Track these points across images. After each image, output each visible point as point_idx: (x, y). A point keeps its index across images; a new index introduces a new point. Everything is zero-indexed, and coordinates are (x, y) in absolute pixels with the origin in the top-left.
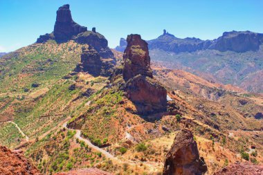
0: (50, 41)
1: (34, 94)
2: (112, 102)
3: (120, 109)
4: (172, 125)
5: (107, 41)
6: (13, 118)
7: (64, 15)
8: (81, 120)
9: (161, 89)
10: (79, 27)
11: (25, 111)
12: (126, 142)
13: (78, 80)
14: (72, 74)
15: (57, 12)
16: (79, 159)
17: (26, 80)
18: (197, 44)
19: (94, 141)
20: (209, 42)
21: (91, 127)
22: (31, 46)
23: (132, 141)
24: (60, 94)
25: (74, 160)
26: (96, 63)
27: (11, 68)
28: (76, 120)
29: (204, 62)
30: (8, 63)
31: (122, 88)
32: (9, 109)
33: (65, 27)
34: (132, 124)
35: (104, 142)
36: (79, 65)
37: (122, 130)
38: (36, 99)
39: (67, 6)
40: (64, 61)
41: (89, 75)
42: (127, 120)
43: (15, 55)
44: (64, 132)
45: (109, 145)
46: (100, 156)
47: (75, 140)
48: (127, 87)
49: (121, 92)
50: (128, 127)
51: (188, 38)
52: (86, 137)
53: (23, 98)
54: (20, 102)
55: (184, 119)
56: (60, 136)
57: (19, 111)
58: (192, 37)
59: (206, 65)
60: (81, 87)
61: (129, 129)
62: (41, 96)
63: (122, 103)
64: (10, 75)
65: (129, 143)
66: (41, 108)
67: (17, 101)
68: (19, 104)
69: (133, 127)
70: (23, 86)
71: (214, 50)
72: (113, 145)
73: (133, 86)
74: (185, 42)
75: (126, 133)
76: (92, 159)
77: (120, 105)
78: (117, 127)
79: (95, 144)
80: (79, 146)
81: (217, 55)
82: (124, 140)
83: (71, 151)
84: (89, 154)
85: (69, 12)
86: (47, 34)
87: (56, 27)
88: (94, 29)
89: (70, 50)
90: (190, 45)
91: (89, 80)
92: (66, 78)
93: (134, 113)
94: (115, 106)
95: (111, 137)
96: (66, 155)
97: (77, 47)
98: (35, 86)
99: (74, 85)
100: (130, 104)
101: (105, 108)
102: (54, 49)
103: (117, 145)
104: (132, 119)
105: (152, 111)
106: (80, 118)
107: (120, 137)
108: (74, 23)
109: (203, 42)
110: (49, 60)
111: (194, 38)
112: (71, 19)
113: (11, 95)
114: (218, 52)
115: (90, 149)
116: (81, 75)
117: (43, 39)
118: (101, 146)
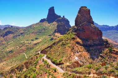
0: (45, 21)
1: (35, 42)
2: (67, 38)
3: (72, 42)
4: (106, 54)
5: (69, 22)
6: (25, 51)
7: (52, 10)
8: (49, 49)
9: (99, 32)
10: (57, 16)
11: (30, 49)
12: (75, 62)
13: (55, 36)
14: (53, 34)
15: (49, 10)
16: (41, 72)
17: (33, 36)
18: (107, 27)
19: (53, 61)
20: (113, 27)
21: (53, 52)
22: (37, 23)
23: (79, 62)
24: (46, 42)
25: (38, 73)
26: (63, 29)
27: (28, 32)
28: (46, 48)
29: (111, 35)
30: (27, 30)
31: (74, 30)
32: (23, 48)
33: (52, 16)
34: (80, 51)
35: (60, 62)
36: (56, 30)
37: (72, 54)
38: (36, 44)
39: (53, 7)
40: (50, 29)
41: (60, 34)
42: (76, 49)
43: (30, 26)
44: (37, 55)
45: (62, 64)
46: (55, 71)
47: (42, 60)
48: (77, 30)
49: (73, 33)
50: (76, 53)
51: (103, 25)
52: (49, 58)
53: (30, 43)
54: (29, 45)
55: (114, 51)
56: (35, 57)
57: (28, 49)
58: (105, 25)
59: (111, 36)
60: (56, 39)
61: (77, 54)
62: (38, 43)
63: (74, 39)
64: (27, 34)
65: (77, 62)
66: (37, 48)
67: (27, 44)
68: (28, 46)
69: (80, 53)
70: (32, 39)
71: (115, 30)
72: (65, 64)
73: (81, 29)
74: (102, 27)
75: (75, 56)
76: (49, 73)
77: (72, 40)
78: (69, 52)
79: (54, 63)
80: (43, 64)
81: (116, 32)
82: (73, 61)
83: (38, 66)
84: (48, 69)
85: (54, 10)
86: (44, 19)
87: (48, 16)
88: (64, 16)
89: (53, 25)
90: (105, 28)
91: (60, 36)
92: (50, 35)
93: (81, 45)
94: (69, 41)
95: (64, 58)
96: (34, 69)
97: (56, 24)
98: (36, 39)
99: (53, 38)
100: (78, 40)
101: (63, 41)
102: (46, 24)
103: (68, 64)
104: (80, 48)
105: (93, 44)
106: (48, 47)
107: (71, 59)
108: (56, 14)
109: (110, 27)
110: (44, 29)
111: (106, 25)
112: (54, 13)
113: (26, 42)
114: (116, 31)
115: (50, 66)
116: (56, 34)
117: (42, 21)
118: (57, 64)
